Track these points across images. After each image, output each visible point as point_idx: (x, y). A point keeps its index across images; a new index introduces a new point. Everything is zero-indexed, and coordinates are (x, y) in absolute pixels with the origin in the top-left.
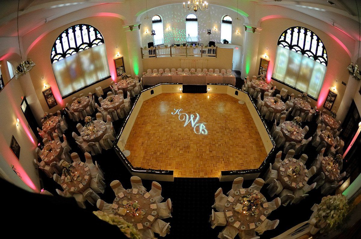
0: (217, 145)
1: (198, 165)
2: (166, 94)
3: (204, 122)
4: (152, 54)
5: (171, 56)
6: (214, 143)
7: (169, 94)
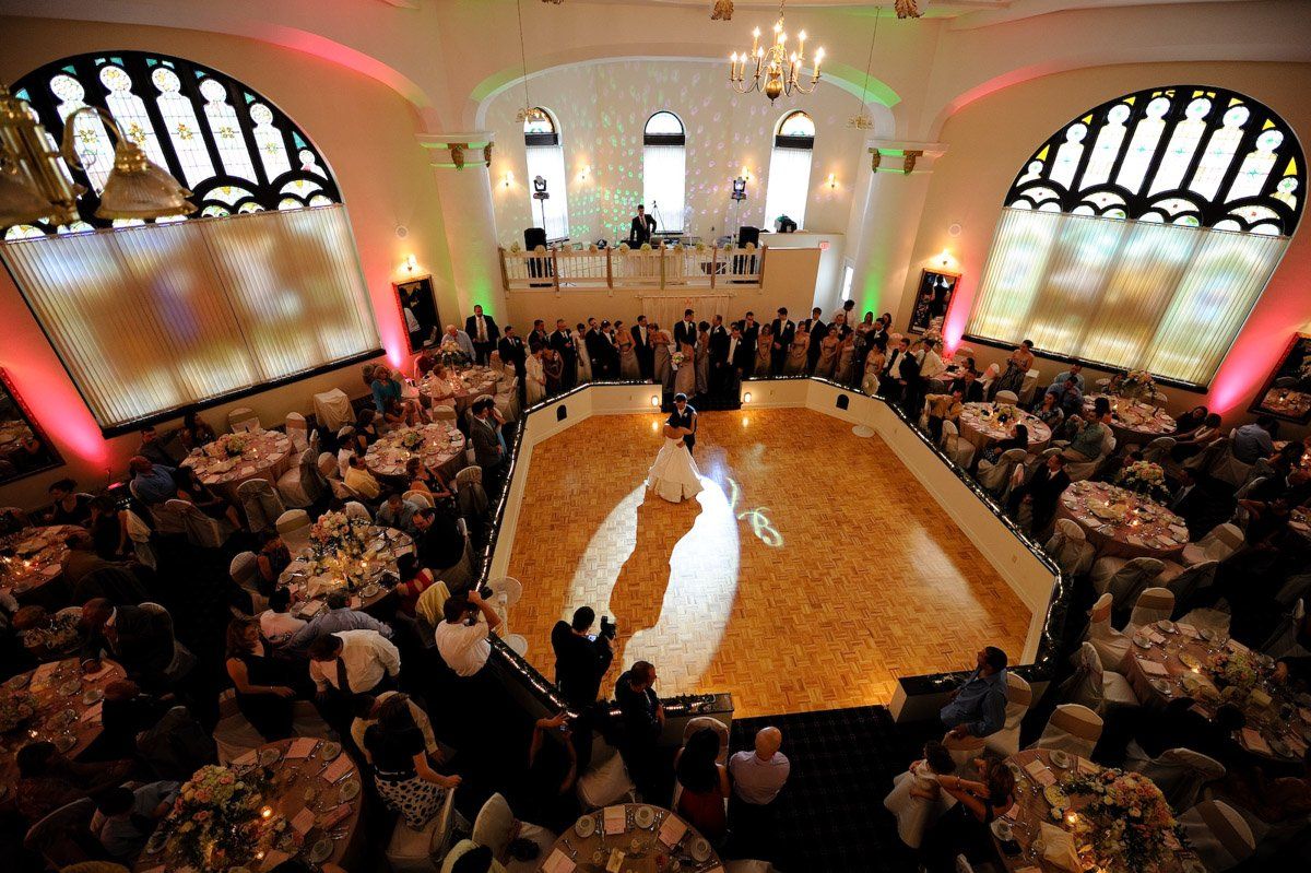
0: (829, 581)
1: (787, 659)
2: (609, 420)
3: (761, 504)
4: (540, 275)
5: (610, 285)
6: (816, 574)
7: (618, 417)
